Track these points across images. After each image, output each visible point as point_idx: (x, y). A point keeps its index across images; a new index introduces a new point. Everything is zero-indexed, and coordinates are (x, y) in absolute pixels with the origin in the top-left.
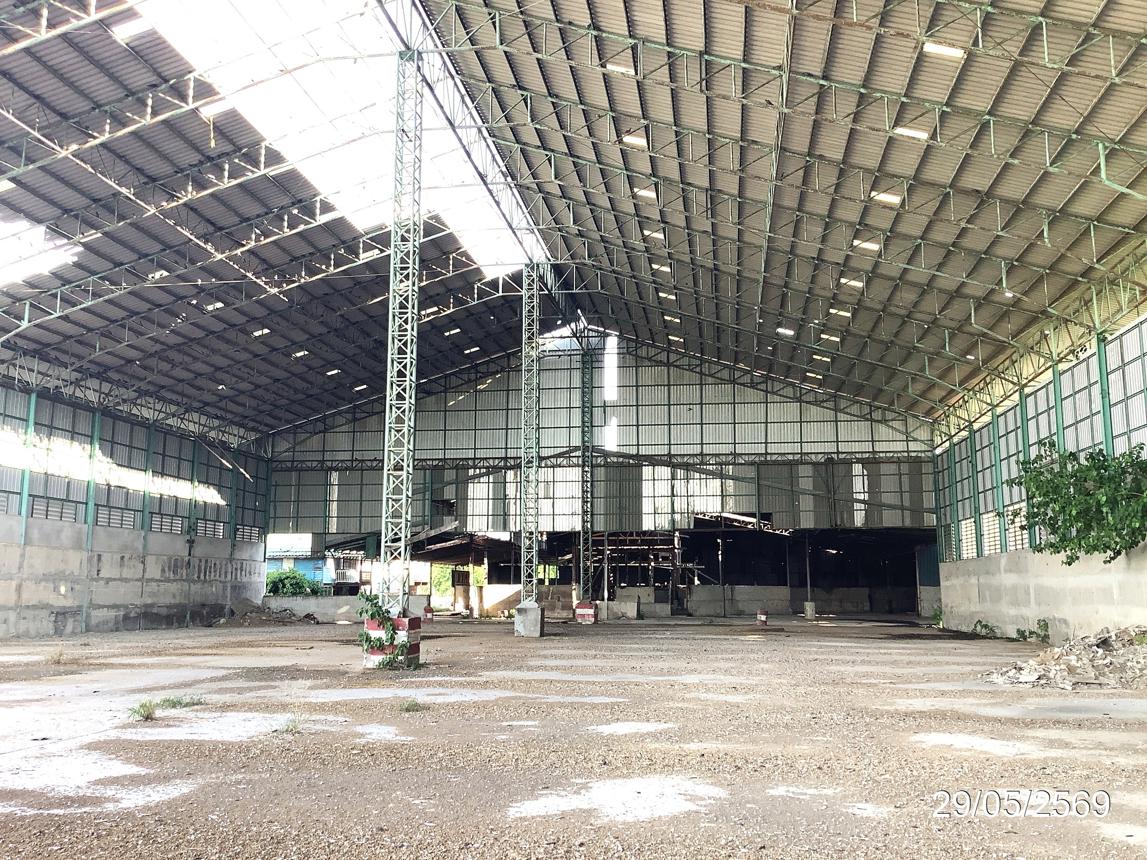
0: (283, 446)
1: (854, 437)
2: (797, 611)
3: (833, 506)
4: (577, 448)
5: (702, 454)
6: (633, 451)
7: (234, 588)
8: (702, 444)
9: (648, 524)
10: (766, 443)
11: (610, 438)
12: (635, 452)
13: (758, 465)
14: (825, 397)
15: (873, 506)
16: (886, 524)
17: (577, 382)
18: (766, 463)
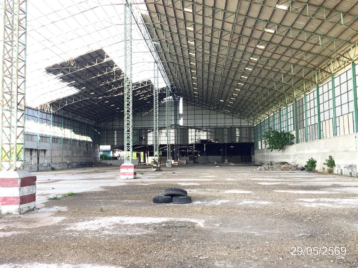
0: (103, 124)
1: (236, 122)
2: (223, 162)
3: (232, 138)
4: (173, 125)
5: (202, 126)
6: (186, 125)
7: (94, 158)
8: (202, 124)
9: (190, 142)
10: (217, 123)
11: (181, 122)
12: (187, 126)
13: (215, 129)
14: (230, 113)
15: (240, 138)
16: (243, 142)
17: (173, 109)
18: (217, 128)
